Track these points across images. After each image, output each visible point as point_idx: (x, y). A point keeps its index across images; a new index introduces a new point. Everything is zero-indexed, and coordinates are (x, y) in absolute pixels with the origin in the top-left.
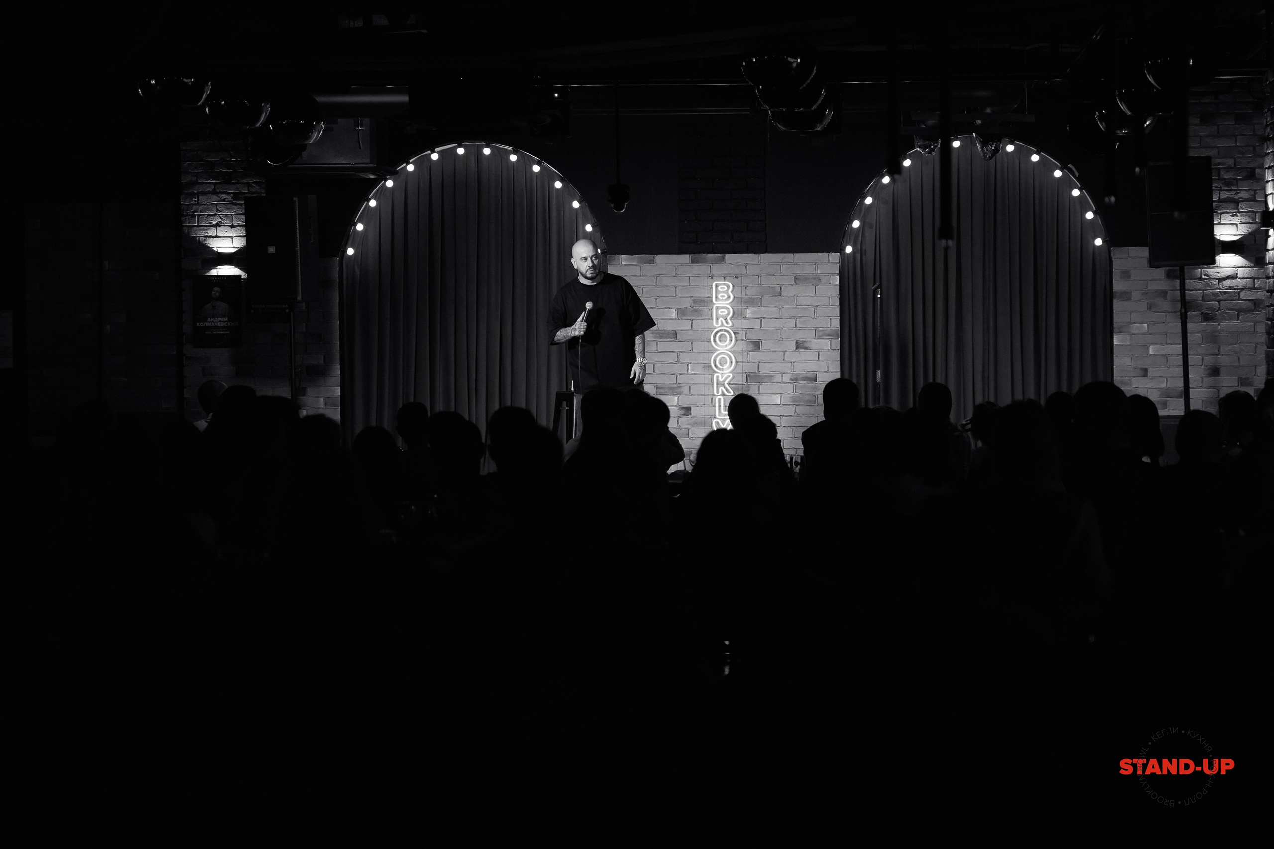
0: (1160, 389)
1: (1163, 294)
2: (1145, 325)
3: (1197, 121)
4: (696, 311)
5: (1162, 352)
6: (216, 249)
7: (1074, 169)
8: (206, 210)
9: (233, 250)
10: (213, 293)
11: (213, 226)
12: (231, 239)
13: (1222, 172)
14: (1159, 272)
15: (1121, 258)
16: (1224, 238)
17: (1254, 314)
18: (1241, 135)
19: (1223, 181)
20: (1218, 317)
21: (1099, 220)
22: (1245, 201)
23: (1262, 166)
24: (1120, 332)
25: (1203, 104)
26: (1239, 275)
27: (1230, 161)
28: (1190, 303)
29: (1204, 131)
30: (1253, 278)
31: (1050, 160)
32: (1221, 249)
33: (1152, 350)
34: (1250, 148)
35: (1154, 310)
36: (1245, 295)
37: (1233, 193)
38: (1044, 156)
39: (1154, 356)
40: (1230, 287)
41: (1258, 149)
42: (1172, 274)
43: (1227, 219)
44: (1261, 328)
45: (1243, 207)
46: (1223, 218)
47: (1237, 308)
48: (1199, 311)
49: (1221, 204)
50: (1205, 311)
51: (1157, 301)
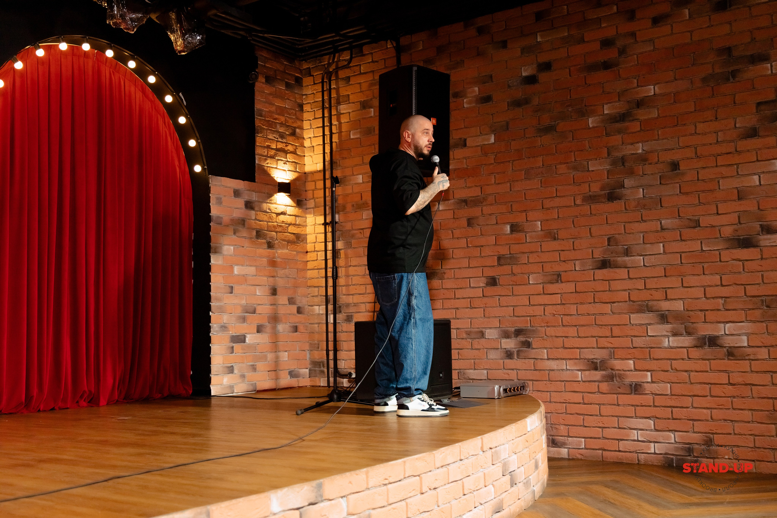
0: (242, 306)
1: (243, 222)
2: (232, 248)
3: (264, 80)
5: (243, 273)
7: (182, 98)
13: (278, 126)
14: (240, 203)
15: (216, 185)
16: (279, 180)
17: (296, 245)
18: (289, 99)
19: (279, 134)
20: (276, 246)
21: (200, 149)
22: (291, 152)
23: (302, 128)
24: (216, 252)
25: (268, 67)
26: (288, 213)
27: (283, 119)
28: (259, 231)
29: (268, 89)
30: (296, 216)
31: (166, 84)
32: (277, 188)
33: (237, 270)
34: (294, 112)
35: (237, 234)
36: (291, 229)
37: (284, 145)
38: (160, 77)
39: (238, 275)
40: (283, 221)
41: (298, 113)
42: (249, 205)
43: (281, 165)
44: (300, 257)
45: (290, 157)
46: (278, 164)
47: (287, 239)
48: (265, 239)
49: (278, 152)
50: (268, 240)
51: (241, 227)
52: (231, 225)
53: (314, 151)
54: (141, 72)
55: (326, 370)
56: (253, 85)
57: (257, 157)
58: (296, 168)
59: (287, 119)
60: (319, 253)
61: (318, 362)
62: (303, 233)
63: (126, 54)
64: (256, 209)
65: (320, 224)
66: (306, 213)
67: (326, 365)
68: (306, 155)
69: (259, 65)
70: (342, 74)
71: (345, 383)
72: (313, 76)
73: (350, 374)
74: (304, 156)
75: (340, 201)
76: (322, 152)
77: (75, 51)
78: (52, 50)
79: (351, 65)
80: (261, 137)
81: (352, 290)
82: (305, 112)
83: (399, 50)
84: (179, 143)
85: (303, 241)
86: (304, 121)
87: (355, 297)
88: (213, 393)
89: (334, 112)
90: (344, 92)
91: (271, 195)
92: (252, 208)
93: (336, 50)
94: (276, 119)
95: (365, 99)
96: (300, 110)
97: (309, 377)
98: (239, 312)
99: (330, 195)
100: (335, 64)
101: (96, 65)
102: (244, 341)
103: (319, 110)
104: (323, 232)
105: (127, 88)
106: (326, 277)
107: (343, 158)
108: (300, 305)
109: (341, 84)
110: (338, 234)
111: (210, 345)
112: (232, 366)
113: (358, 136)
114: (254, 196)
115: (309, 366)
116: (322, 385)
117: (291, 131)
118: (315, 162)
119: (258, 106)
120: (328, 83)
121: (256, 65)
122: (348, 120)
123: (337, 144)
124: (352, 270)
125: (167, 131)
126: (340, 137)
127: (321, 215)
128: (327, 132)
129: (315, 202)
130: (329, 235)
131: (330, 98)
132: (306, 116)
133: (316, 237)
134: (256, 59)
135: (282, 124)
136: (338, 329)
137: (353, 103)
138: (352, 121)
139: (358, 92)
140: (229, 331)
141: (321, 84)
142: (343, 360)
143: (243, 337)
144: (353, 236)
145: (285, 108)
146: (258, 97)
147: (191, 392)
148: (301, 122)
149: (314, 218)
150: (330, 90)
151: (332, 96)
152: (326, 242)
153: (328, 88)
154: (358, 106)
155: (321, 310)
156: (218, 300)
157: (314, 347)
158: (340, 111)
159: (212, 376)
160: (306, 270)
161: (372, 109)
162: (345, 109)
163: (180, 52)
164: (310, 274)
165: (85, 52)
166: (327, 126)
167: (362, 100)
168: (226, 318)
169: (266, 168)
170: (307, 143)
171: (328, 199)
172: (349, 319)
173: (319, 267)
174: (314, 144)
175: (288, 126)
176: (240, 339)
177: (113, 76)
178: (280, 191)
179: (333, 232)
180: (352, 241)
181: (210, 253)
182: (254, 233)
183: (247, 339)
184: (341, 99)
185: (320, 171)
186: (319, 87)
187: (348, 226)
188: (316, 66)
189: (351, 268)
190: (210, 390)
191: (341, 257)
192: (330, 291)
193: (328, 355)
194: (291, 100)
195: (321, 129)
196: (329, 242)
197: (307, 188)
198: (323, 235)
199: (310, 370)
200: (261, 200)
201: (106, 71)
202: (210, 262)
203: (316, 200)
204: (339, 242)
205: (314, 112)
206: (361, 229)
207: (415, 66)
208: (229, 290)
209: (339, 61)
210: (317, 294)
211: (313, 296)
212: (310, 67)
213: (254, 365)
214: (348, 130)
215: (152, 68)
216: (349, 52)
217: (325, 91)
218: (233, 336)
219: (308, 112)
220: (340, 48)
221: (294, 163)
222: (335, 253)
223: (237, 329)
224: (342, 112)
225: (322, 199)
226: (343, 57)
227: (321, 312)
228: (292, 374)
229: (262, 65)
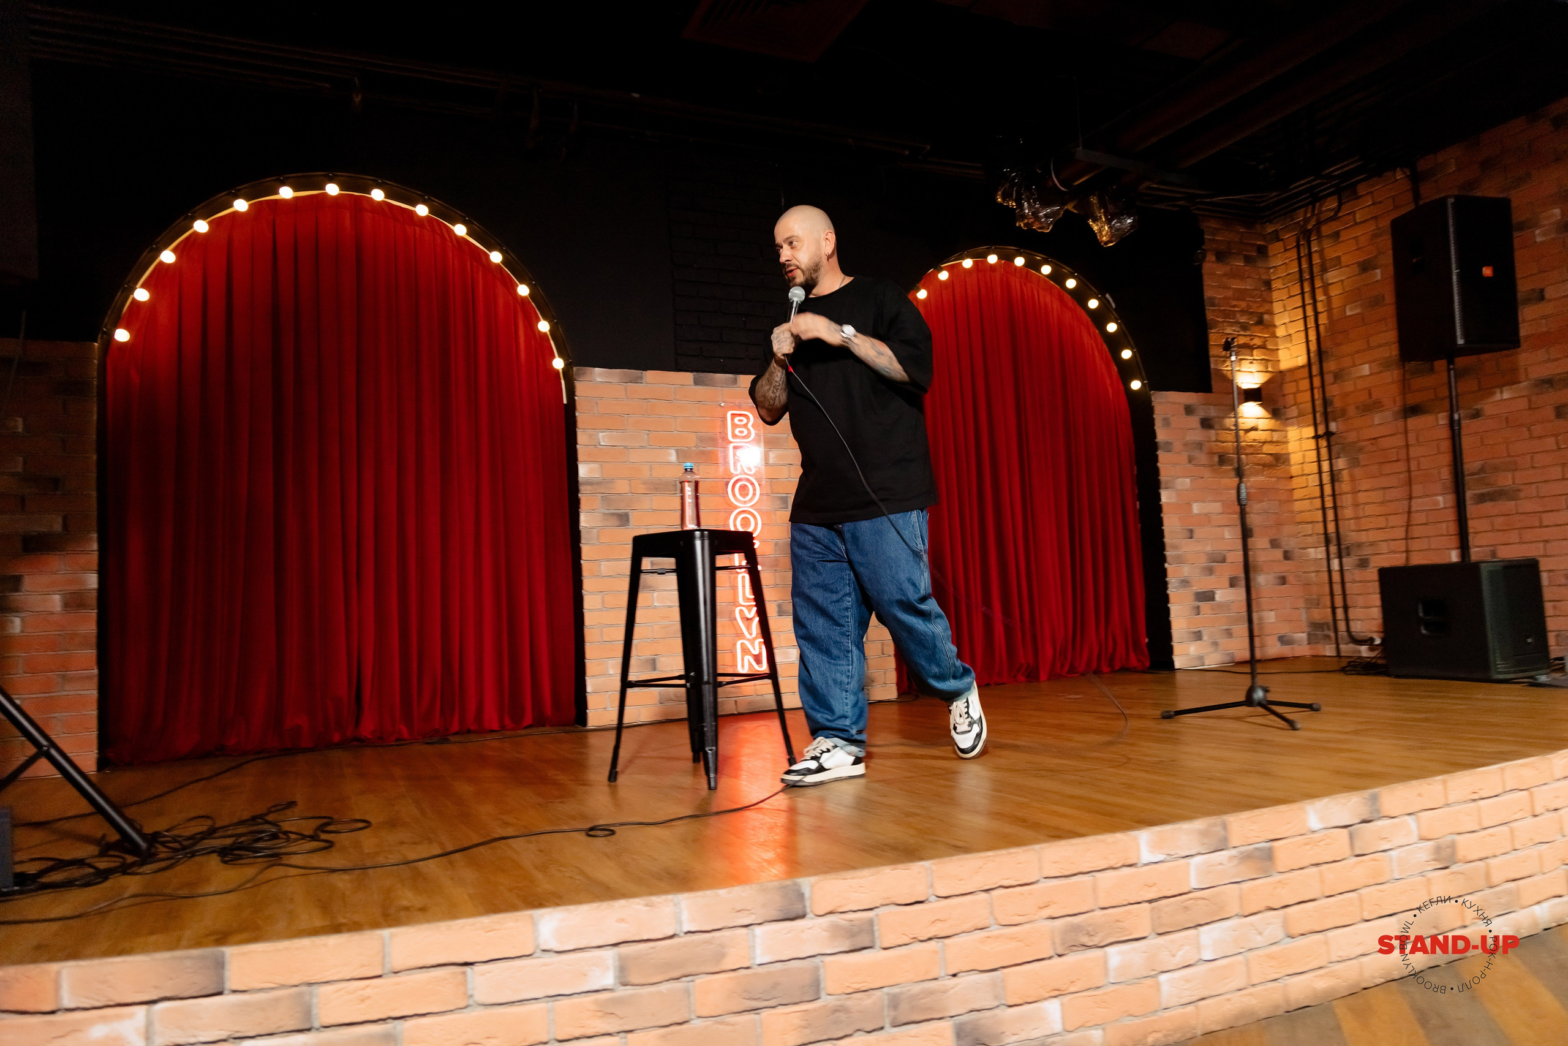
0: (1207, 554)
1: (1199, 445)
3: (1213, 258)
4: (703, 453)
5: (1205, 511)
7: (1110, 299)
13: (1238, 315)
14: (1194, 421)
15: (1160, 403)
16: (1245, 386)
17: (1275, 470)
18: (1249, 277)
19: (1239, 325)
20: (1247, 472)
21: (1137, 362)
22: (1259, 347)
23: (1271, 313)
24: (1167, 488)
25: (1217, 241)
26: (1260, 427)
27: (1243, 304)
28: (1222, 456)
29: (1220, 270)
30: (1272, 430)
31: (1088, 286)
32: (1243, 397)
33: (1196, 508)
34: (1258, 292)
35: (1194, 463)
36: (1267, 449)
37: (1248, 338)
38: (1082, 281)
39: (1198, 515)
40: (1255, 440)
41: (1264, 293)
42: (1206, 424)
43: (1246, 366)
44: (1283, 485)
45: (1257, 354)
46: (1242, 365)
47: (1262, 462)
48: (1231, 465)
49: (1240, 350)
50: (1236, 465)
51: (1196, 453)
52: (1182, 451)
53: (1291, 340)
54: (1058, 278)
55: (1332, 634)
56: (1200, 267)
57: (1212, 360)
58: (1267, 368)
59: (1250, 304)
60: (1310, 477)
61: (1319, 624)
62: (1283, 452)
63: (1039, 258)
64: (1217, 427)
65: (1308, 438)
66: (1287, 425)
67: (1332, 627)
68: (1280, 347)
69: (1206, 241)
70: (1326, 230)
71: (1364, 651)
72: (1282, 240)
73: (1372, 640)
74: (1278, 349)
75: (1337, 403)
76: (1304, 340)
77: (980, 265)
78: (955, 270)
79: (1340, 214)
80: (1216, 333)
81: (1365, 523)
82: (1274, 290)
83: (1416, 179)
84: (1109, 355)
85: (1283, 463)
86: (1275, 304)
87: (1371, 533)
88: (1177, 665)
89: (1318, 283)
90: (1331, 253)
91: (1233, 409)
92: (1211, 427)
93: (1316, 198)
94: (1234, 306)
95: (1366, 258)
96: (1268, 289)
97: (1308, 644)
98: (1203, 561)
99: (1321, 396)
100: (1315, 217)
101: (1005, 279)
102: (1213, 599)
103: (1295, 284)
104: (1314, 447)
105: (1041, 299)
106: (1324, 509)
107: (1338, 345)
108: (1287, 548)
109: (1326, 243)
110: (1335, 449)
111: (1169, 605)
112: (1199, 631)
113: (1358, 311)
114: (1212, 410)
115: (1307, 629)
116: (1328, 654)
117: (1256, 319)
118: (1294, 355)
119: (1208, 293)
120: (1306, 245)
121: (1202, 241)
122: (1341, 292)
123: (1326, 327)
124: (1362, 497)
125: (1093, 343)
126: (1330, 317)
127: (1309, 426)
128: (1310, 312)
129: (1298, 408)
130: (1324, 452)
131: (1311, 266)
132: (1275, 295)
133: (1304, 456)
134: (1202, 233)
135: (1243, 312)
136: (1348, 577)
137: (1348, 266)
138: (1348, 291)
139: (1355, 250)
140: (1191, 586)
141: (1295, 250)
142: (1359, 620)
143: (1211, 593)
144: (1361, 449)
145: (1248, 289)
146: (1207, 282)
147: (1148, 664)
148: (1269, 304)
149: (1298, 431)
150: (1310, 255)
151: (1314, 263)
152: (1319, 461)
153: (1306, 252)
154: (1356, 270)
155: (1319, 553)
156: (1175, 547)
157: (1312, 603)
158: (1327, 279)
159: (1173, 644)
160: (1291, 501)
161: (1378, 271)
162: (1335, 277)
163: (1106, 243)
164: (1298, 506)
165: (991, 266)
166: (1310, 304)
167: (1361, 259)
168: (1186, 571)
169: (1225, 372)
170: (1280, 332)
171: (1319, 403)
172: (1363, 564)
173: (1312, 496)
174: (1291, 332)
175: (1252, 313)
176: (1207, 596)
177: (1024, 287)
178: (1247, 400)
179: (1329, 447)
180: (1361, 457)
181: (1159, 489)
182: (1216, 459)
183: (1218, 597)
184: (1328, 266)
185: (1302, 367)
186: (1293, 254)
187: (1352, 437)
188: (1286, 227)
189: (1360, 494)
190: (1172, 663)
191: (1345, 479)
192: (1331, 528)
193: (1334, 613)
194: (1253, 278)
195: (1300, 310)
196: (1324, 461)
197: (1286, 392)
198: (1315, 452)
199: (1309, 635)
200: (1222, 415)
201: (1015, 283)
202: (1160, 500)
203: (1301, 406)
204: (1340, 460)
205: (1286, 289)
206: (1374, 439)
207: (1450, 196)
208: (1188, 535)
209: (1321, 212)
210: (1310, 532)
211: (1305, 536)
212: (1276, 231)
213: (1228, 629)
214: (1340, 305)
215: (1068, 268)
216: (1335, 197)
217: (1303, 257)
218: (1197, 592)
219: (1279, 289)
220: (1321, 194)
221: (1264, 361)
222: (1334, 477)
223: (1203, 584)
224: (1330, 282)
225: (1310, 404)
226: (1327, 206)
227: (1319, 556)
228: (1283, 640)
229: (1210, 240)
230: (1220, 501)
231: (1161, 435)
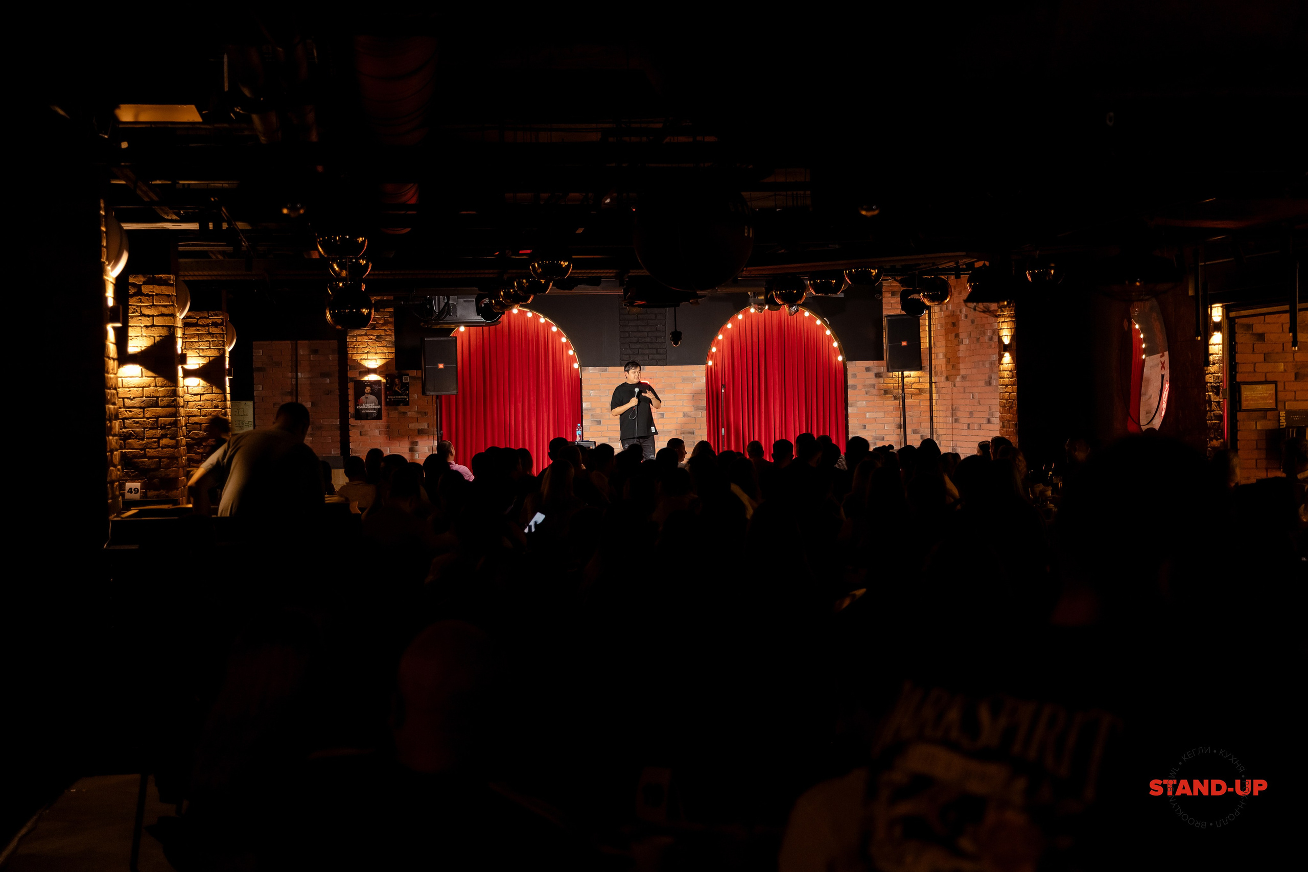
1: (874, 386)
2: (865, 402)
3: (890, 295)
5: (874, 417)
6: (367, 366)
7: (827, 320)
8: (362, 344)
9: (377, 367)
10: (366, 390)
11: (365, 353)
12: (375, 360)
14: (871, 374)
15: (852, 367)
21: (840, 347)
24: (852, 407)
25: (894, 286)
26: (911, 376)
28: (887, 390)
30: (919, 377)
31: (817, 314)
33: (868, 415)
35: (869, 394)
36: (914, 386)
39: (869, 418)
42: (878, 375)
48: (892, 394)
50: (895, 395)
51: (871, 390)
52: (862, 389)
56: (881, 300)
62: (925, 387)
64: (884, 377)
78: (747, 314)
85: (925, 392)
92: (881, 377)
108: (923, 434)
114: (882, 369)
119: (885, 313)
146: (884, 306)
181: (848, 406)
182: (882, 392)
202: (848, 411)
208: (863, 427)
229: (888, 286)
230: (882, 412)
231: (850, 382)
